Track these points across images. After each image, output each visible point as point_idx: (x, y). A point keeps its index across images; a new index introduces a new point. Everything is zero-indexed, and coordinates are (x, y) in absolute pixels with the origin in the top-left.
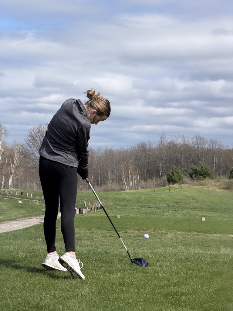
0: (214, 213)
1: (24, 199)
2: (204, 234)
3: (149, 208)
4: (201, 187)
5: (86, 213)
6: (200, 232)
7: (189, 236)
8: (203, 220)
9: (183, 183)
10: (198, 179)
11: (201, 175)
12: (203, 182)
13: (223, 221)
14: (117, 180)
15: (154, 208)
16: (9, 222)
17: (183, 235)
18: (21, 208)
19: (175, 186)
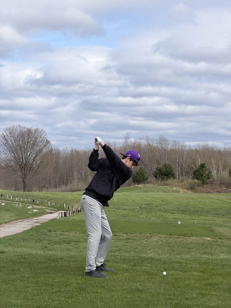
0: (184, 215)
1: (4, 201)
2: (184, 237)
3: (124, 210)
4: (165, 187)
5: (70, 216)
6: (180, 235)
7: (171, 239)
8: (178, 223)
9: (148, 183)
10: (163, 179)
11: (165, 175)
12: (167, 182)
13: (194, 223)
14: (82, 180)
15: (128, 210)
16: (6, 225)
17: (166, 238)
18: (7, 210)
19: (140, 185)
